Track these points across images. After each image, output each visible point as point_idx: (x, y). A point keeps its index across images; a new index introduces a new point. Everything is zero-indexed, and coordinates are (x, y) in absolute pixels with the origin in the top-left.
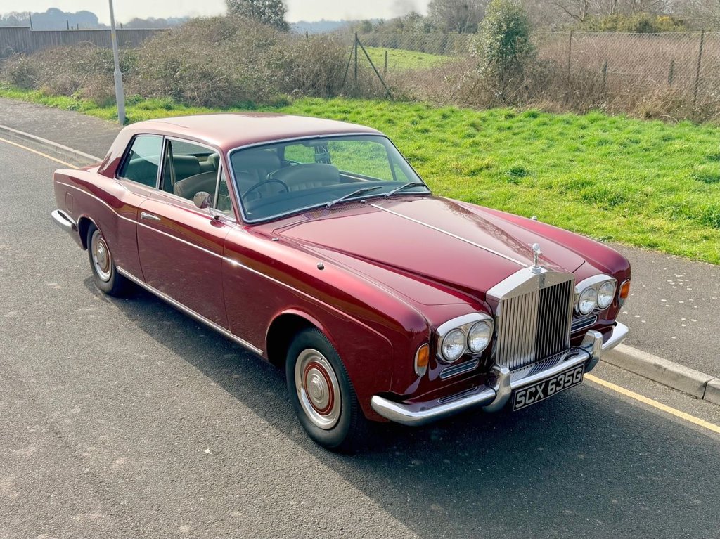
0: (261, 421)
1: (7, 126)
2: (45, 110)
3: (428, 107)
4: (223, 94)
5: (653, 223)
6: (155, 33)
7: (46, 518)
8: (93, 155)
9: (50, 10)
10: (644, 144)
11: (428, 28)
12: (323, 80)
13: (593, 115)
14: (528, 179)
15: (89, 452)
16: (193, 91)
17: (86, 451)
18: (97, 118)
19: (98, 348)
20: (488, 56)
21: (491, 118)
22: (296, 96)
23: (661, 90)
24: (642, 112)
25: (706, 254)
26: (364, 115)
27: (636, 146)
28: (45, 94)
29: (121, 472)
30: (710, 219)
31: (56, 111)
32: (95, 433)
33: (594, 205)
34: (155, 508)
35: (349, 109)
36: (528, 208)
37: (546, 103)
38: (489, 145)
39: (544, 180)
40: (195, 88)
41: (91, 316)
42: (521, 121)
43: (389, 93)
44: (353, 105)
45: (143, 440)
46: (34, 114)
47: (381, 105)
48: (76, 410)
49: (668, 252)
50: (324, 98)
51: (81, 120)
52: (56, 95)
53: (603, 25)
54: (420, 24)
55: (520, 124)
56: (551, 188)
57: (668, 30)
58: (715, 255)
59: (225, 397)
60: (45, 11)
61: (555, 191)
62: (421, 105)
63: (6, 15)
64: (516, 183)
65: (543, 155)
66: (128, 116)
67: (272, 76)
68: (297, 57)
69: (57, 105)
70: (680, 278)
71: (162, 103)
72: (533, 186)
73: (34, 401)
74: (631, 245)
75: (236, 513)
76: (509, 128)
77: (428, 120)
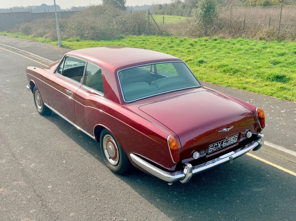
0: (85, 152)
1: (19, 49)
2: (33, 43)
3: (176, 38)
4: (98, 35)
5: (248, 80)
6: (76, 12)
7: (4, 183)
8: (47, 59)
9: (42, 4)
10: (255, 50)
11: (184, 6)
12: (137, 29)
13: (239, 39)
14: (204, 64)
15: (23, 162)
16: (87, 34)
17: (22, 161)
18: (51, 45)
19: (34, 127)
20: (199, 17)
21: (199, 41)
22: (126, 35)
23: (266, 29)
24: (258, 38)
25: (264, 91)
26: (150, 41)
27: (251, 51)
28: (34, 37)
29: (32, 168)
30: (270, 78)
31: (37, 43)
32: (26, 155)
33: (227, 74)
34: (42, 180)
35: (145, 39)
36: (201, 75)
37: (222, 35)
38: (195, 52)
39: (210, 65)
40: (88, 33)
41: (34, 116)
42: (210, 42)
43: (162, 32)
44: (147, 38)
45: (42, 158)
46: (29, 44)
47: (158, 38)
48: (22, 148)
49: (250, 91)
50: (137, 35)
51: (46, 46)
52: (38, 37)
53: (250, 3)
54: (181, 5)
55: (209, 43)
56: (212, 68)
57: (276, 5)
58: (267, 92)
59: (74, 144)
60: (40, 5)
61: (214, 69)
62: (173, 37)
63: (26, 7)
64: (200, 66)
65: (214, 55)
66: (62, 44)
67: (118, 27)
68: (127, 20)
69: (38, 41)
70: (252, 100)
71: (76, 39)
72: (205, 67)
73: (8, 145)
74: (237, 88)
75: (68, 182)
76: (204, 45)
77: (174, 43)
